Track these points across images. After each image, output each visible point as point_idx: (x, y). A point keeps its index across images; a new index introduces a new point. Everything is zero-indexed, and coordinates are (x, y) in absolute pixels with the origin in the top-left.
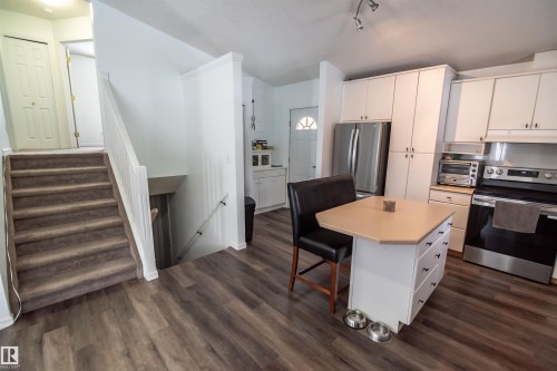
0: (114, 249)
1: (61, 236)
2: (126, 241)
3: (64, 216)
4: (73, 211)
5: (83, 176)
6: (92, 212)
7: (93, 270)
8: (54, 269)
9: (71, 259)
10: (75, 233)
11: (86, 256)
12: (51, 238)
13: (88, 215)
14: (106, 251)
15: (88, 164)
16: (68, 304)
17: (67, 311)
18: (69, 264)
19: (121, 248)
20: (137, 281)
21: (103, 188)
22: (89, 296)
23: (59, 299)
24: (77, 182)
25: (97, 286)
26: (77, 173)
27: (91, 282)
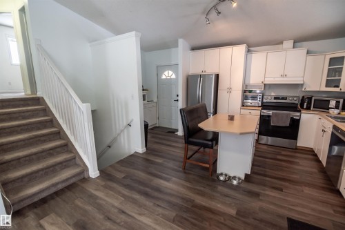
0: (66, 161)
1: (25, 157)
2: (72, 155)
3: (22, 143)
4: (29, 139)
5: (27, 114)
6: (42, 138)
7: (55, 176)
8: (26, 179)
9: (37, 172)
10: (36, 154)
11: (48, 168)
12: (18, 159)
13: (39, 140)
14: (61, 163)
15: (28, 105)
16: (44, 201)
17: (46, 205)
18: (37, 175)
19: (70, 160)
20: (86, 180)
21: (46, 121)
22: (57, 194)
23: (36, 199)
24: (24, 118)
25: (60, 187)
26: (24, 112)
27: (57, 184)
